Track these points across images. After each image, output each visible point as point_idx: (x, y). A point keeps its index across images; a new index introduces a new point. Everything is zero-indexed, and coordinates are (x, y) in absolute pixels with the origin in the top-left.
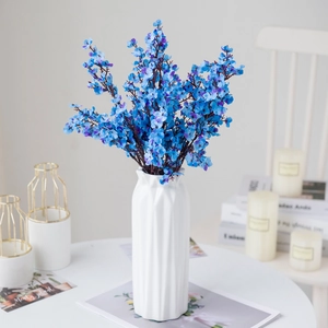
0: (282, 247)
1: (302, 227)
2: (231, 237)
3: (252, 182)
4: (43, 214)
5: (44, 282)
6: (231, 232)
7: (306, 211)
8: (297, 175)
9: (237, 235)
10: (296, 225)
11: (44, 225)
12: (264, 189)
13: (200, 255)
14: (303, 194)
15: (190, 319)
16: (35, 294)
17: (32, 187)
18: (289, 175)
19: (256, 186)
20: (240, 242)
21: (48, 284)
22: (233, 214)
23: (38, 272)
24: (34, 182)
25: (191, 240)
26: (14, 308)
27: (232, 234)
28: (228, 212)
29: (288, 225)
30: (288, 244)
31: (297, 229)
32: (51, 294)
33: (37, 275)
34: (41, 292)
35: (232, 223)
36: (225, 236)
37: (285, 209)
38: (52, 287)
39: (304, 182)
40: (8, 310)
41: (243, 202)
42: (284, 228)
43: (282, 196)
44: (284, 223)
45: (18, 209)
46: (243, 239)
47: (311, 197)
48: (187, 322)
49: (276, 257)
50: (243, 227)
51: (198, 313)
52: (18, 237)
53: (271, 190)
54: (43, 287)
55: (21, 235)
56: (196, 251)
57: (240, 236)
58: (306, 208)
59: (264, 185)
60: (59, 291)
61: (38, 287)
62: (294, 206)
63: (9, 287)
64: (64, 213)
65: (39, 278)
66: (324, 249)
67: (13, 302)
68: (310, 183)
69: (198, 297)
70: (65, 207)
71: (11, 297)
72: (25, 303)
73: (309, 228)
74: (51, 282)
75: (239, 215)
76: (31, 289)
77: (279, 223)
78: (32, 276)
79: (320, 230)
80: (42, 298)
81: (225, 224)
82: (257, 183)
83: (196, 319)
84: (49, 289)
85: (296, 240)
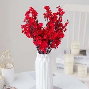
0: (75, 70)
1: (81, 64)
2: (59, 68)
3: (64, 51)
4: (5, 66)
5: (7, 88)
7: (82, 59)
8: (78, 49)
10: (78, 63)
12: (68, 53)
14: (80, 54)
18: (76, 49)
20: (62, 69)
22: (60, 61)
24: (2, 57)
27: (60, 67)
28: (58, 60)
29: (76, 63)
30: (77, 69)
33: (5, 85)
35: (59, 64)
36: (58, 68)
39: (80, 50)
41: (63, 57)
43: (74, 55)
46: (63, 68)
47: (82, 55)
50: (63, 65)
53: (70, 53)
58: (81, 58)
59: (68, 52)
62: (78, 58)
64: (12, 66)
68: (81, 50)
70: (12, 64)
73: (83, 64)
77: (74, 63)
78: (3, 86)
81: (57, 64)
82: (66, 51)
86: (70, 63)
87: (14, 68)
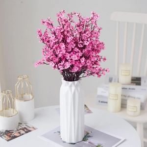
0: (123, 106)
1: (132, 97)
2: (101, 102)
3: (110, 78)
4: (22, 97)
5: (23, 127)
7: (133, 90)
8: (129, 75)
9: (104, 101)
10: (129, 96)
11: (23, 102)
12: (115, 81)
13: (89, 113)
14: (132, 83)
15: (87, 142)
16: (19, 133)
17: (17, 86)
18: (126, 75)
19: (112, 80)
20: (105, 104)
21: (25, 128)
22: (102, 92)
23: (20, 122)
24: (18, 84)
25: (85, 106)
26: (11, 139)
27: (102, 101)
28: (100, 91)
29: (125, 96)
30: (126, 105)
31: (130, 98)
32: (27, 132)
33: (20, 124)
34: (22, 132)
35: (102, 96)
36: (99, 101)
37: (124, 90)
38: (27, 129)
39: (132, 77)
40: (8, 141)
41: (107, 87)
42: (124, 98)
43: (123, 84)
45: (11, 96)
46: (107, 103)
47: (135, 84)
48: (85, 144)
49: (121, 110)
50: (106, 98)
51: (90, 140)
52: (12, 108)
53: (118, 82)
54: (23, 129)
55: (13, 107)
56: (88, 111)
57: (106, 101)
58: (133, 89)
59: (115, 79)
60: (30, 131)
61: (21, 129)
62: (128, 88)
63: (8, 130)
64: (31, 97)
65: (21, 125)
66: (141, 106)
67: (10, 137)
68: (134, 78)
69: (90, 132)
70: (32, 94)
71: (9, 134)
72: (15, 137)
73: (135, 98)
74: (26, 127)
75: (105, 92)
76: (18, 130)
77: (122, 95)
78: (18, 124)
79: (139, 98)
80: (23, 134)
81: (99, 96)
82: (112, 78)
83: (89, 142)
84: (26, 130)
85: (130, 103)
86: (116, 95)
87: (33, 99)
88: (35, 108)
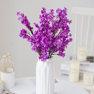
0: (81, 78)
1: (87, 71)
2: (64, 75)
3: (70, 57)
4: (5, 70)
5: (6, 93)
6: (64, 73)
7: (88, 66)
8: (85, 55)
9: (66, 74)
10: (85, 71)
11: (6, 74)
12: (74, 59)
13: (56, 83)
14: (87, 60)
17: (2, 62)
18: (82, 55)
19: (72, 58)
20: (67, 76)
22: (65, 67)
23: (4, 89)
24: (3, 60)
28: (63, 66)
29: (82, 71)
30: (83, 77)
35: (64, 70)
36: (62, 74)
37: (81, 66)
39: (87, 57)
41: (68, 64)
43: (81, 62)
44: (81, 70)
46: (68, 75)
47: (89, 62)
49: (79, 81)
50: (68, 71)
53: (77, 60)
57: (67, 74)
58: (88, 65)
59: (74, 58)
62: (84, 65)
64: (12, 70)
65: (5, 91)
68: (89, 57)
70: (13, 68)
73: (89, 72)
74: (9, 93)
77: (80, 70)
78: (2, 91)
79: (93, 72)
81: (62, 70)
82: (72, 57)
85: (85, 76)
86: (75, 69)
87: (14, 72)
88: (15, 78)
